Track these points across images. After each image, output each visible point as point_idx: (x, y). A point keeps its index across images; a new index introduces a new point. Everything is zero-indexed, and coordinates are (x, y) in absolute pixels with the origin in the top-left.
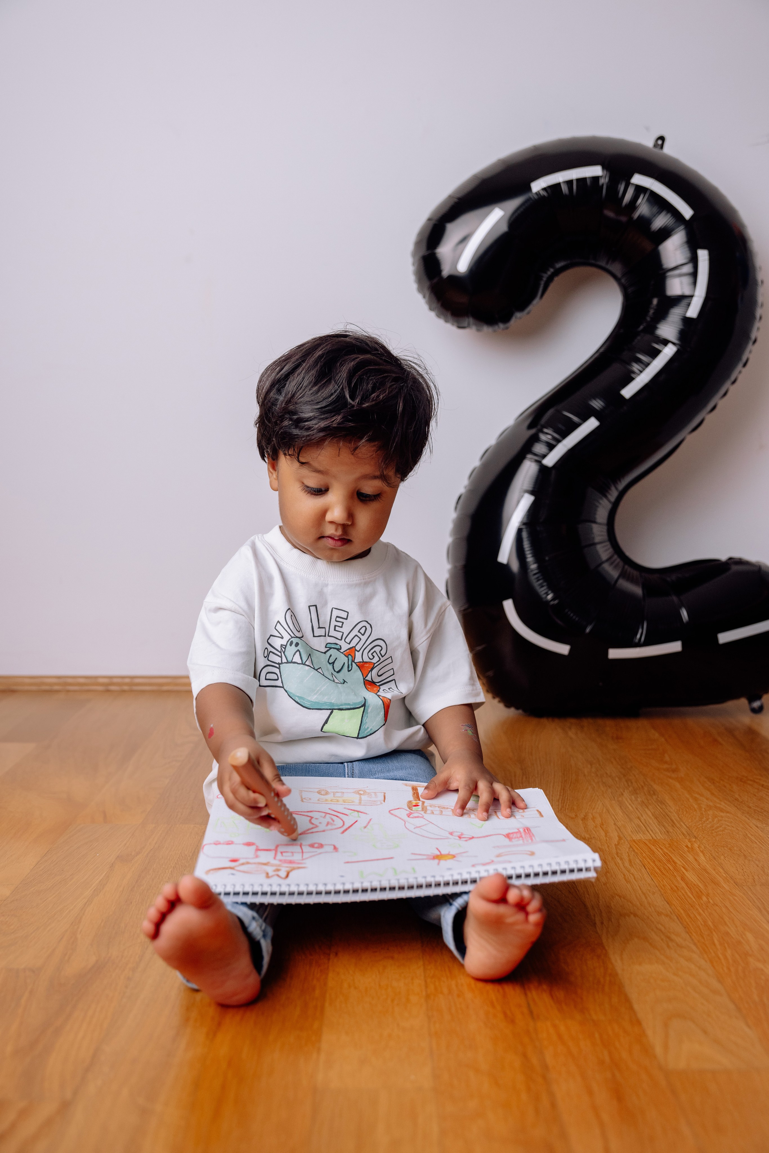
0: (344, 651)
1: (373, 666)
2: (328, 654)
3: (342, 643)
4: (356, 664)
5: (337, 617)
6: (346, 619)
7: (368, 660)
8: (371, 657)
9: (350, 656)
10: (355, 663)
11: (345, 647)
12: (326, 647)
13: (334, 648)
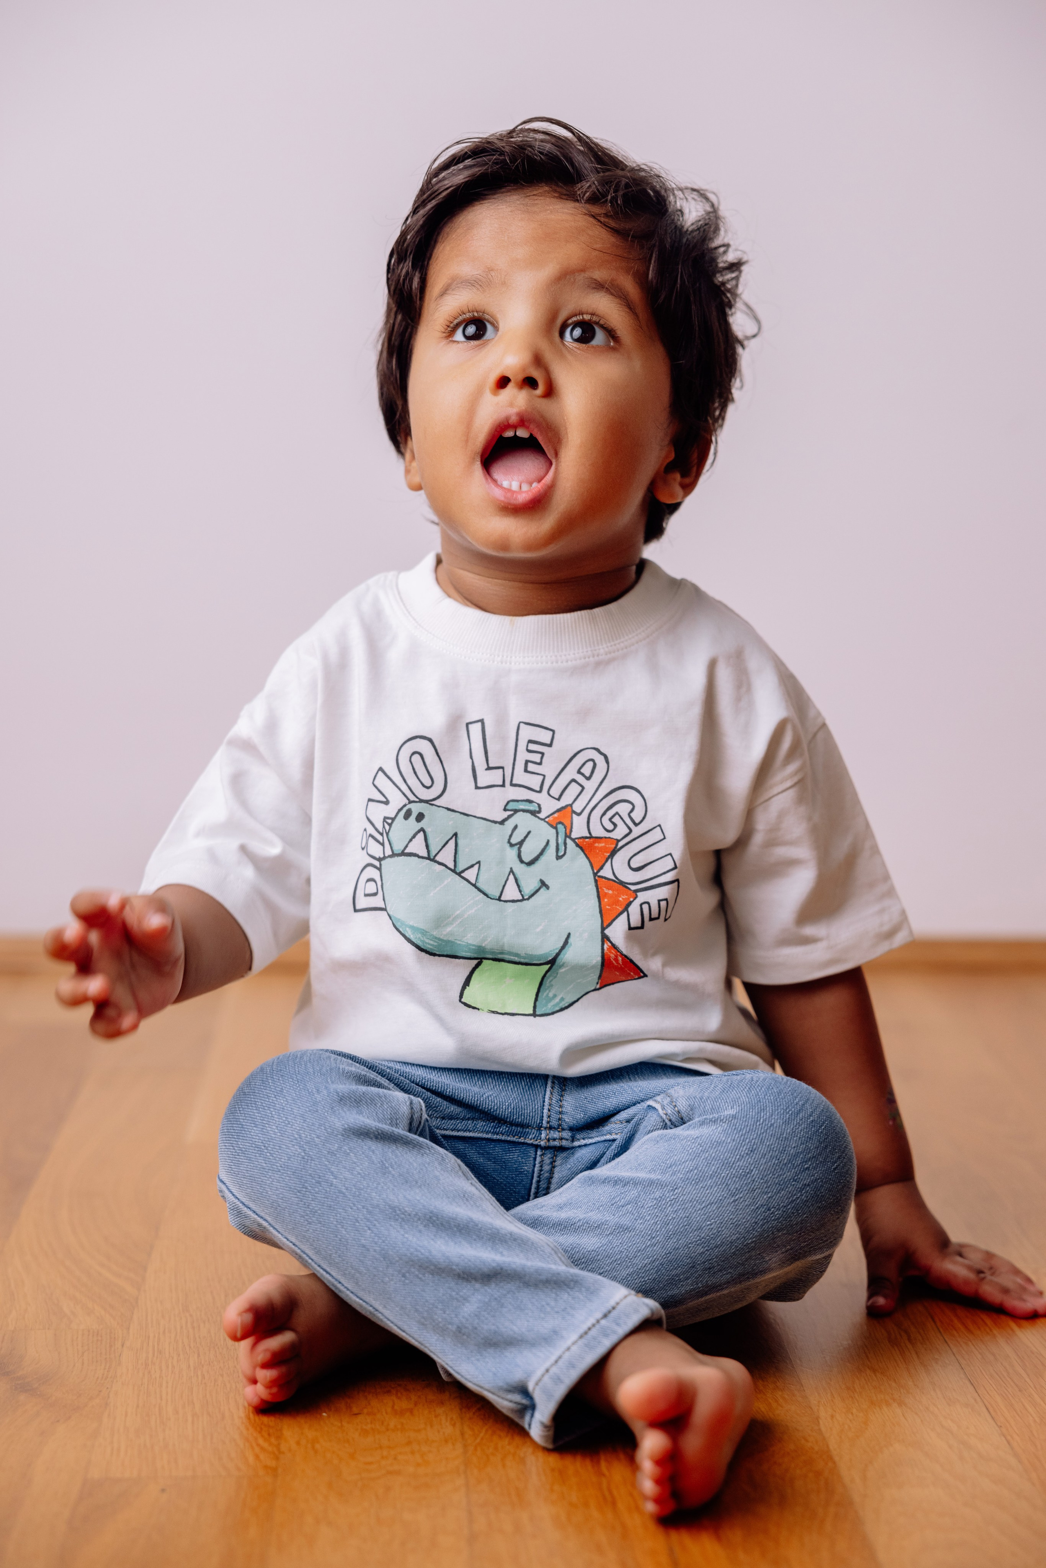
0: (548, 817)
1: (616, 847)
2: (510, 824)
3: (541, 798)
4: (575, 842)
5: (530, 741)
6: (550, 745)
7: (602, 833)
8: (610, 826)
9: (560, 827)
10: (573, 840)
11: (549, 806)
12: (505, 810)
13: (524, 811)
